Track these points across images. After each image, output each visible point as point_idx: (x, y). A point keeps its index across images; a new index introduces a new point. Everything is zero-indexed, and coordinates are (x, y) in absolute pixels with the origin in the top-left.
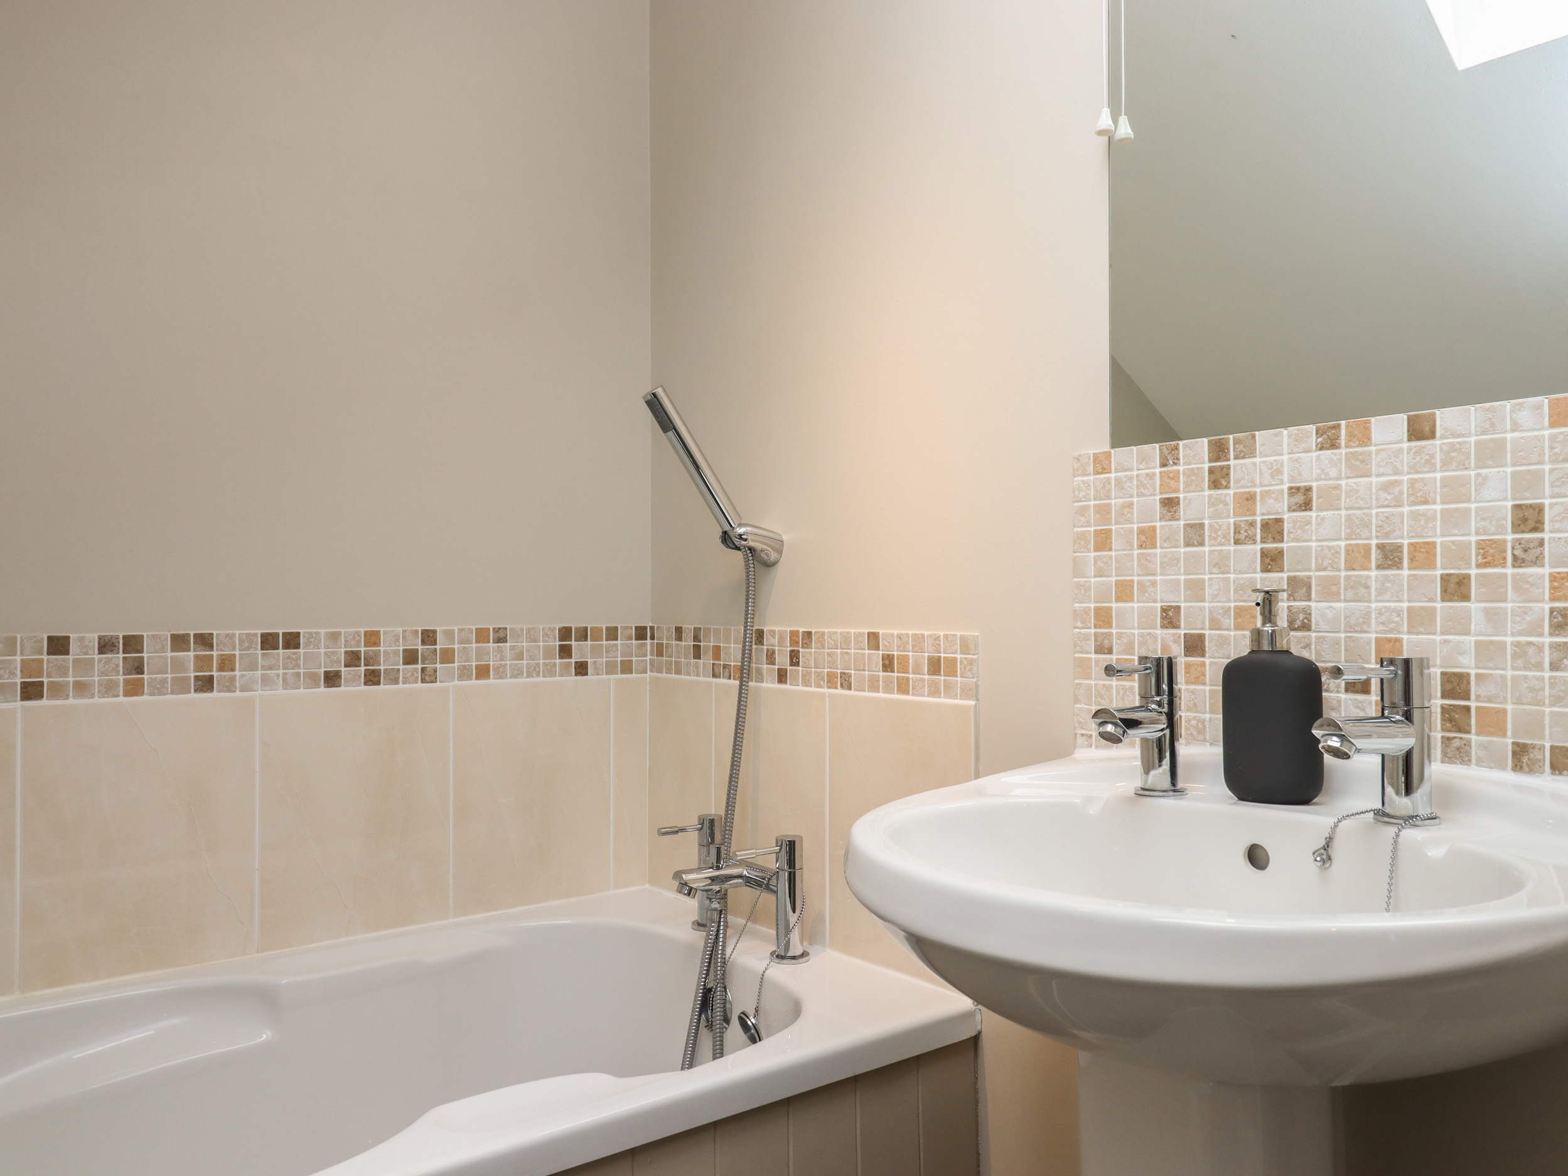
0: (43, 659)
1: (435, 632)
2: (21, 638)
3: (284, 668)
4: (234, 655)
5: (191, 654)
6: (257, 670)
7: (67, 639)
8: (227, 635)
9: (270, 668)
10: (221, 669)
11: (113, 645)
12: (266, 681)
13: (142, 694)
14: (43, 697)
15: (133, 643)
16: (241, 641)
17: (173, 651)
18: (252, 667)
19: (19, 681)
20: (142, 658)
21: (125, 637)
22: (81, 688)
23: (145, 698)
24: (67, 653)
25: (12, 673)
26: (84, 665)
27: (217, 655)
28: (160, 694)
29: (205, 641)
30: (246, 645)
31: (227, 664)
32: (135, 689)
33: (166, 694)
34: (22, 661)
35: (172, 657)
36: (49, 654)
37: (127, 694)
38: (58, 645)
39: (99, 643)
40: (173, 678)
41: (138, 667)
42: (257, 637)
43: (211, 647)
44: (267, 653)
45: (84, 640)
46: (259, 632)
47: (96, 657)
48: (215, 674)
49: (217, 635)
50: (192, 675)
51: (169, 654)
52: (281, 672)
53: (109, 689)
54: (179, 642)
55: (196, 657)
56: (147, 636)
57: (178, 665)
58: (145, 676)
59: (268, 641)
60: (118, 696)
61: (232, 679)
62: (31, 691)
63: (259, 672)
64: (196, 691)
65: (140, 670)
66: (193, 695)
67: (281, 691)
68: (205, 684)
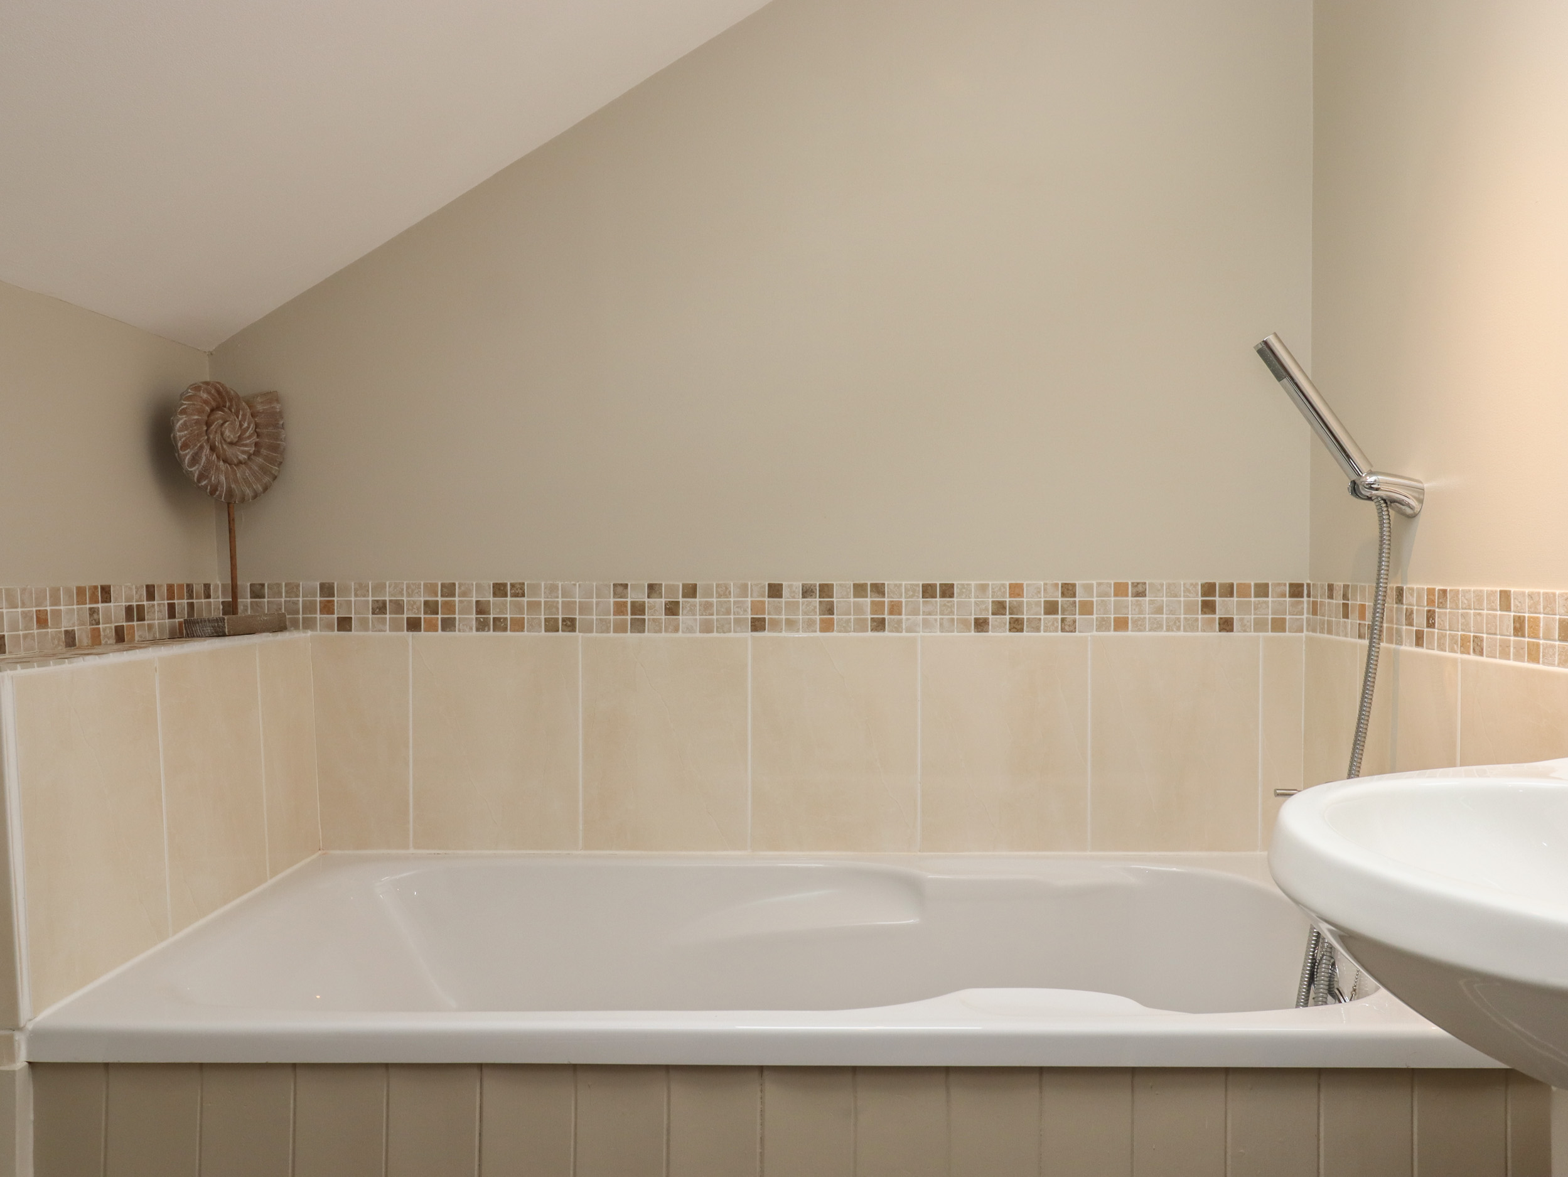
0: (765, 601)
1: (1074, 585)
2: (751, 584)
3: (942, 614)
4: (901, 602)
5: (869, 600)
6: (919, 615)
7: (781, 586)
8: (896, 585)
9: (930, 614)
10: (891, 613)
11: (812, 591)
12: (926, 624)
13: (833, 631)
14: (765, 630)
15: (826, 590)
16: (907, 590)
17: (855, 596)
18: (915, 612)
19: (750, 617)
20: (833, 602)
21: (820, 585)
22: (791, 624)
23: (835, 634)
24: (780, 596)
25: (745, 611)
26: (792, 607)
27: (888, 602)
28: (846, 631)
29: (878, 589)
30: (911, 593)
31: (895, 609)
32: (827, 626)
33: (850, 632)
34: (752, 602)
35: (854, 602)
36: (769, 597)
37: (822, 630)
38: (775, 591)
39: (802, 589)
40: (855, 619)
41: (830, 610)
42: (919, 587)
43: (883, 595)
44: (927, 601)
45: (792, 587)
46: (921, 583)
47: (801, 600)
48: (886, 617)
49: (888, 584)
50: (869, 617)
51: (852, 599)
52: (938, 617)
53: (809, 625)
54: (860, 590)
55: (872, 602)
56: (836, 585)
57: (859, 609)
58: (835, 617)
59: (928, 591)
60: (815, 631)
61: (900, 622)
62: (758, 625)
63: (921, 617)
64: (872, 630)
65: (831, 611)
66: (870, 634)
67: (938, 634)
68: (879, 625)
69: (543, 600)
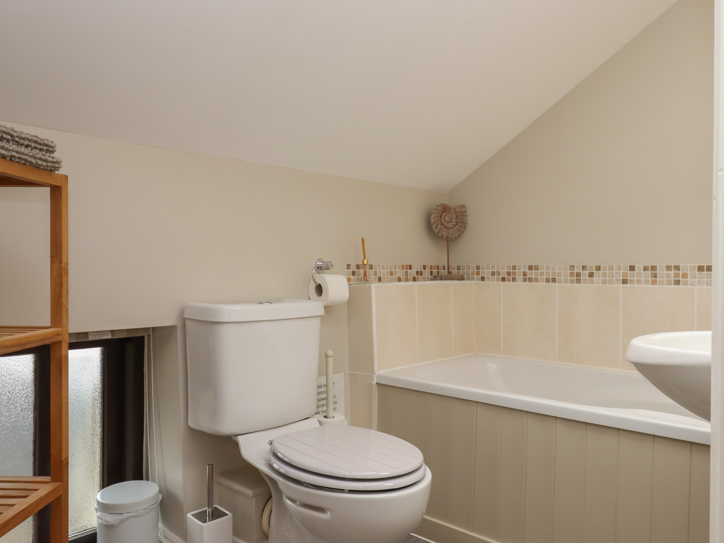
0: (628, 272)
2: (622, 266)
3: (707, 278)
4: (687, 273)
5: (673, 272)
6: (696, 278)
7: (634, 266)
8: (685, 266)
9: (701, 278)
10: (683, 277)
11: (648, 269)
12: (700, 283)
13: (657, 284)
14: (628, 283)
15: (654, 268)
16: (690, 268)
17: (666, 271)
18: (694, 277)
19: (621, 278)
20: (657, 273)
21: (651, 266)
22: (638, 281)
23: (657, 286)
24: (634, 270)
25: (620, 276)
26: (639, 275)
27: (682, 273)
28: (662, 285)
29: (677, 268)
30: (692, 269)
31: (685, 276)
32: (654, 283)
33: (664, 285)
34: (622, 272)
35: (666, 273)
36: (630, 271)
37: (652, 284)
38: (632, 268)
39: (644, 268)
40: (666, 280)
41: (655, 276)
42: (696, 267)
43: (679, 270)
44: (700, 273)
45: (639, 267)
46: (697, 265)
47: (643, 272)
48: (681, 279)
49: (682, 266)
50: (673, 279)
51: (665, 272)
52: (705, 280)
53: (646, 282)
54: (669, 268)
55: (674, 273)
56: (658, 266)
57: (668, 276)
58: (658, 279)
59: (700, 269)
60: (649, 285)
61: (687, 281)
62: (625, 282)
63: (697, 280)
64: (674, 285)
65: (656, 277)
66: (673, 286)
67: (705, 287)
68: (677, 282)
69: (545, 271)
